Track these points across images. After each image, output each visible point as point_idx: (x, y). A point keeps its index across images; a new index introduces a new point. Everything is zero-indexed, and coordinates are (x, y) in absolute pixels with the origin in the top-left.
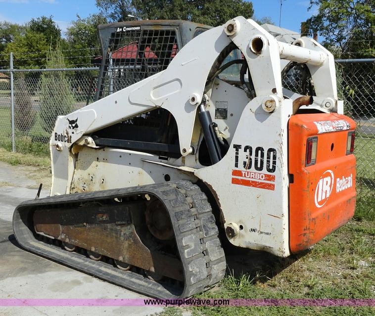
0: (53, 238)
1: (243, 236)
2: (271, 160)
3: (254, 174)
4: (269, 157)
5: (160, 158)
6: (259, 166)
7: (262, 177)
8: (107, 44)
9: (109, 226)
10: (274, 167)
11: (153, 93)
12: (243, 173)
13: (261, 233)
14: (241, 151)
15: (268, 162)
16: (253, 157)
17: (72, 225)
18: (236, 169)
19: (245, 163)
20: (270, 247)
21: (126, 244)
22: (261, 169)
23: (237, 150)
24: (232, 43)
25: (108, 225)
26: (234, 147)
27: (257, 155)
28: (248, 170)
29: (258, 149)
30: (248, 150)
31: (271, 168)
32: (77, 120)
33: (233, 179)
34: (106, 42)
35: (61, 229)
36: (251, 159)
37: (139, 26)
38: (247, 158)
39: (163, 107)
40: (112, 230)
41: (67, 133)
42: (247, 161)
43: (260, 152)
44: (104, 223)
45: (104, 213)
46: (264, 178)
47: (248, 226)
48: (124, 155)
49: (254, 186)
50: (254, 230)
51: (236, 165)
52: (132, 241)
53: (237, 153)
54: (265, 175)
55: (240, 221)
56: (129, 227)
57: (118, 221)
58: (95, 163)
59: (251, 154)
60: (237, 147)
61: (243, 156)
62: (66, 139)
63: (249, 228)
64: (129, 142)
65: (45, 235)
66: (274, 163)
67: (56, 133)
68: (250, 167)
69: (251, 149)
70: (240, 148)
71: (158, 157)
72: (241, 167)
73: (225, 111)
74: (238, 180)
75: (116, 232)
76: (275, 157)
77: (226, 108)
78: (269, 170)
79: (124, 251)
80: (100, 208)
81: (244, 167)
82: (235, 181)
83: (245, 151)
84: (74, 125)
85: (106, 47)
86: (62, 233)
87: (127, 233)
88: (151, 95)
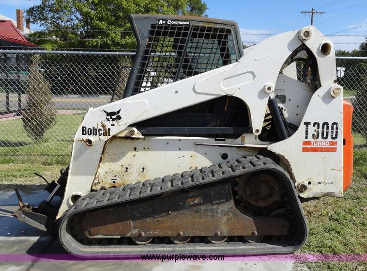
0: (119, 237)
1: (311, 189)
2: (335, 131)
3: (321, 142)
4: (332, 129)
5: (216, 140)
6: (325, 136)
7: (327, 144)
8: (146, 34)
9: (203, 207)
10: (337, 136)
11: (223, 83)
12: (312, 142)
13: (326, 184)
14: (310, 127)
15: (332, 132)
16: (320, 130)
17: (149, 217)
18: (307, 140)
19: (313, 135)
20: (332, 192)
21: (225, 219)
22: (326, 138)
23: (307, 126)
24: (304, 45)
25: (201, 207)
26: (304, 124)
27: (323, 128)
28: (316, 140)
29: (324, 124)
30: (316, 125)
31: (334, 136)
32: (119, 112)
33: (303, 148)
34: (144, 33)
35: (132, 225)
36: (318, 132)
37: (189, 21)
38: (315, 131)
39: (234, 95)
40: (206, 210)
41: (103, 126)
42: (315, 133)
43: (326, 126)
44: (196, 206)
45: (195, 197)
46: (328, 144)
47: (315, 181)
48: (172, 141)
49: (320, 151)
50: (320, 183)
51: (306, 138)
52: (231, 215)
53: (307, 129)
54: (330, 142)
55: (309, 179)
56: (228, 203)
57: (215, 201)
58: (131, 154)
59: (318, 128)
60: (307, 124)
61: (312, 130)
62: (102, 132)
63: (316, 182)
64: (186, 129)
65: (105, 237)
66: (337, 132)
67: (83, 127)
68: (317, 138)
69: (318, 124)
70: (310, 124)
71: (214, 139)
72: (310, 138)
73: (284, 97)
74: (307, 147)
75: (212, 211)
76: (337, 129)
77: (284, 94)
78: (333, 138)
79: (222, 226)
80: (189, 193)
81: (313, 138)
82: (304, 150)
83: (314, 126)
84: (114, 117)
85: (143, 37)
86: (134, 228)
87: (226, 209)
88: (221, 85)
